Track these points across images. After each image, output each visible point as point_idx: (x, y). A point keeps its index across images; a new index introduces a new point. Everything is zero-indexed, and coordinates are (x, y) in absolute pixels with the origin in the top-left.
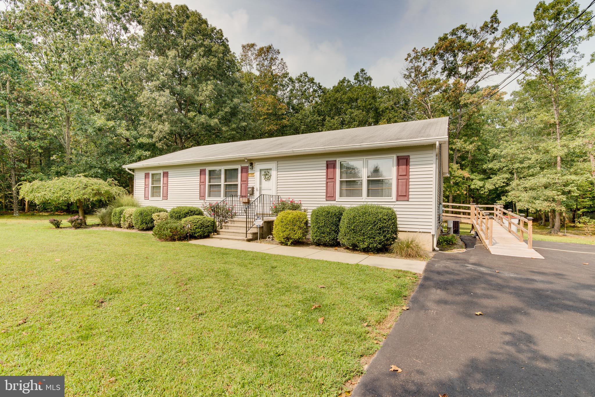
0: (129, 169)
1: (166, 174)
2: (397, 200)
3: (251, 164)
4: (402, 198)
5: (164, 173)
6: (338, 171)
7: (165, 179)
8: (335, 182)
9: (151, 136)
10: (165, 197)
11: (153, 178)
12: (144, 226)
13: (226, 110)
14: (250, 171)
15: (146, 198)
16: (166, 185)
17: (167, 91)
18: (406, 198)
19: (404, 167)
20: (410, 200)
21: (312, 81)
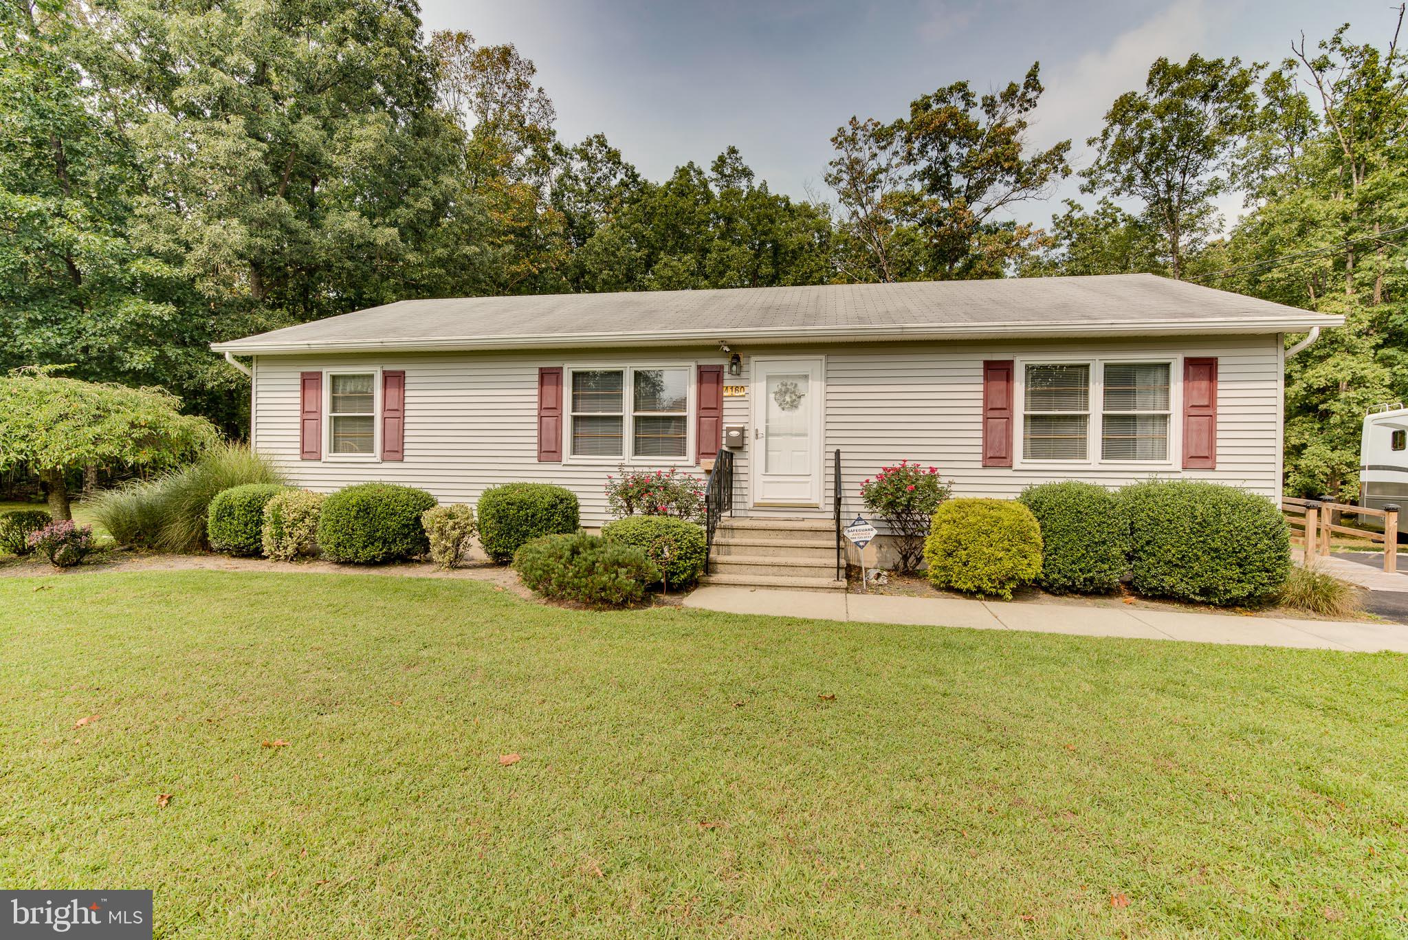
0: (236, 357)
1: (395, 380)
2: (1184, 468)
3: (736, 360)
4: (1199, 463)
5: (387, 376)
6: (1019, 388)
7: (393, 393)
8: (1009, 419)
9: (173, 259)
10: (395, 452)
11: (334, 389)
12: (376, 551)
13: (418, 205)
14: (728, 380)
15: (309, 453)
16: (396, 413)
17: (237, 123)
18: (1208, 463)
19: (1204, 384)
20: (1218, 467)
21: (614, 157)
